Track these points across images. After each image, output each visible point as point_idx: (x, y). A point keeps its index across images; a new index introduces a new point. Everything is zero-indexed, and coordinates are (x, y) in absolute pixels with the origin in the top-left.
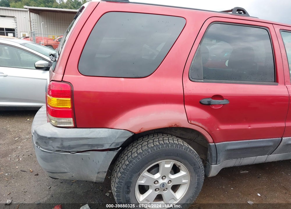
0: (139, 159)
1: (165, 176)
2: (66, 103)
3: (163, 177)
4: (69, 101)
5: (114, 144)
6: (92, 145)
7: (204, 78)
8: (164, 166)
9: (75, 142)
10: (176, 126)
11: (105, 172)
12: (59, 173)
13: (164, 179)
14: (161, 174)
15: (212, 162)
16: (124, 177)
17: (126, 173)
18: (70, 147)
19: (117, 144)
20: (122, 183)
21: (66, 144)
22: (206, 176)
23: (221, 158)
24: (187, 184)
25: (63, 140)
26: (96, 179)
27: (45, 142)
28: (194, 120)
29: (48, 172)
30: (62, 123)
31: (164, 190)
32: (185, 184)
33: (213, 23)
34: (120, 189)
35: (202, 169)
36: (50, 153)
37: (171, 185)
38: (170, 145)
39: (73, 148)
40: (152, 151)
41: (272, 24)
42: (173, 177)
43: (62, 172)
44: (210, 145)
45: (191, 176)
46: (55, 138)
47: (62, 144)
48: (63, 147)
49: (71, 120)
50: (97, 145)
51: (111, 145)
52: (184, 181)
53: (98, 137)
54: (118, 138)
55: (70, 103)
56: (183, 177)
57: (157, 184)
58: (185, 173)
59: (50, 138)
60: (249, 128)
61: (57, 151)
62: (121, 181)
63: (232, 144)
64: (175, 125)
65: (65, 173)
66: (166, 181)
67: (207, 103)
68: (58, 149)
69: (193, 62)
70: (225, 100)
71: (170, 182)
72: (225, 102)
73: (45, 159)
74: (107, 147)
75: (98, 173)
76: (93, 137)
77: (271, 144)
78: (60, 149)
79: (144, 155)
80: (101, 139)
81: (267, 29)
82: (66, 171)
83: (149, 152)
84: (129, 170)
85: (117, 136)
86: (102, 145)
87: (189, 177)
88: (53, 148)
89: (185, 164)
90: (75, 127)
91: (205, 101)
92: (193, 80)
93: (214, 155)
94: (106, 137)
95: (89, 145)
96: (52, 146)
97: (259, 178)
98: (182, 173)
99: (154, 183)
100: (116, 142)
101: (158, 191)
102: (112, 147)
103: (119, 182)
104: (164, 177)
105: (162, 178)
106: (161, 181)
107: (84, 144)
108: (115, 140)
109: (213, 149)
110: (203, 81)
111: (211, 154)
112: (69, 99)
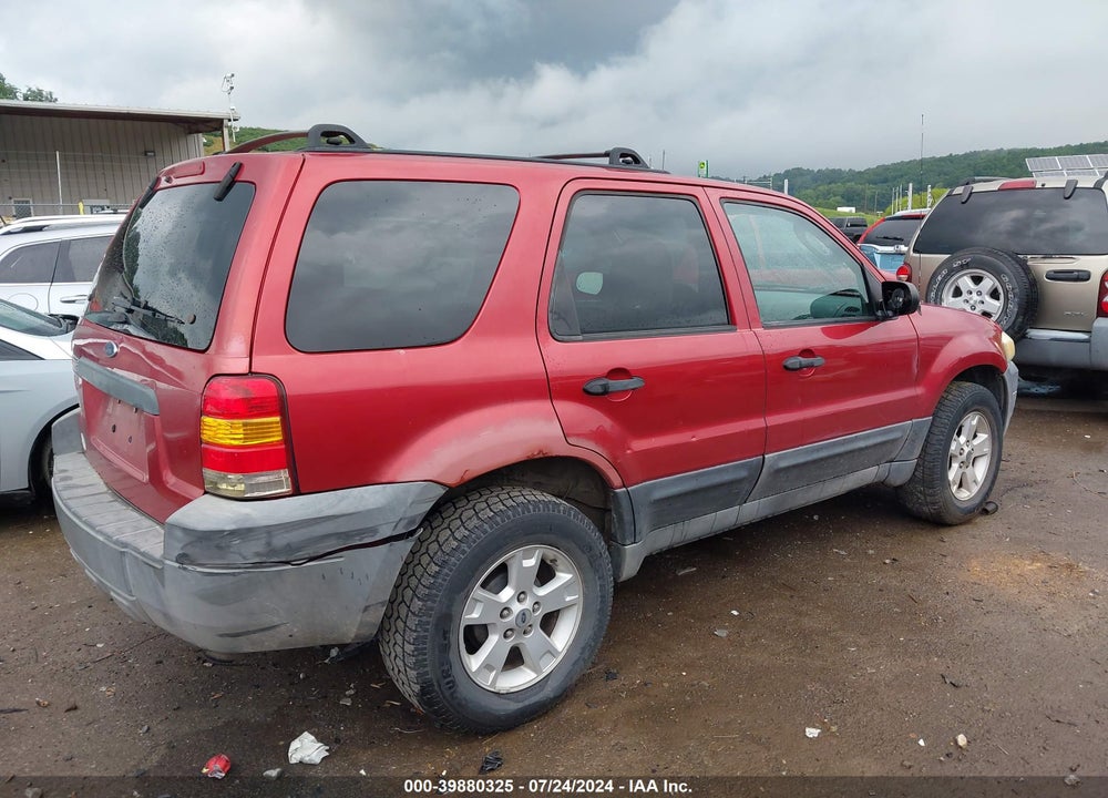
0: (464, 552)
1: (523, 593)
2: (270, 430)
3: (520, 596)
4: (277, 423)
5: (403, 523)
6: (347, 535)
7: (583, 332)
8: (521, 564)
9: (304, 531)
10: (541, 456)
11: (382, 603)
12: (254, 632)
13: (524, 599)
14: (516, 588)
15: (624, 539)
16: (432, 609)
17: (437, 596)
18: (289, 548)
19: (411, 521)
20: (428, 623)
21: (280, 541)
22: (616, 576)
23: (643, 524)
24: (576, 608)
25: (269, 530)
26: (358, 629)
27: (219, 547)
28: (578, 435)
29: (221, 636)
30: (259, 486)
31: (525, 633)
32: (570, 606)
33: (577, 195)
34: (425, 643)
35: (607, 558)
36: (233, 574)
37: (539, 614)
38: (531, 507)
39: (299, 549)
40: (491, 528)
41: (703, 186)
42: (543, 592)
43: (267, 626)
44: (616, 493)
45: (584, 581)
46: (249, 530)
47: (269, 544)
48: (273, 551)
49: (284, 474)
50: (361, 532)
51: (396, 526)
52: (568, 599)
53: (361, 509)
54: (412, 503)
55: (280, 429)
56: (566, 587)
57: (508, 615)
58: (571, 576)
59: (233, 533)
60: (694, 439)
61: (256, 565)
62: (424, 619)
63: (662, 486)
64: (540, 451)
65: (274, 627)
66: (528, 604)
67: (600, 391)
68: (257, 560)
69: (552, 295)
70: (635, 379)
71: (536, 606)
72: (635, 383)
73: (215, 598)
74: (386, 532)
75: (366, 609)
76: (345, 512)
77: (744, 474)
78: (264, 559)
79: (475, 542)
80: (369, 512)
81: (693, 199)
82: (276, 620)
83: (485, 532)
84: (442, 586)
85: (410, 501)
86: (374, 530)
87: (579, 587)
88: (244, 558)
89: (568, 552)
90: (297, 492)
91: (596, 387)
92: (559, 338)
93: (627, 517)
94: (380, 505)
95: (338, 535)
96: (240, 554)
97: (724, 577)
98: (563, 577)
99: (502, 616)
100: (409, 514)
101: (511, 636)
102: (401, 530)
103: (420, 624)
104: (522, 596)
105: (519, 600)
106: (517, 608)
107: (324, 533)
108: (405, 512)
109: (625, 503)
110: (580, 337)
111: (621, 519)
112: (278, 419)
